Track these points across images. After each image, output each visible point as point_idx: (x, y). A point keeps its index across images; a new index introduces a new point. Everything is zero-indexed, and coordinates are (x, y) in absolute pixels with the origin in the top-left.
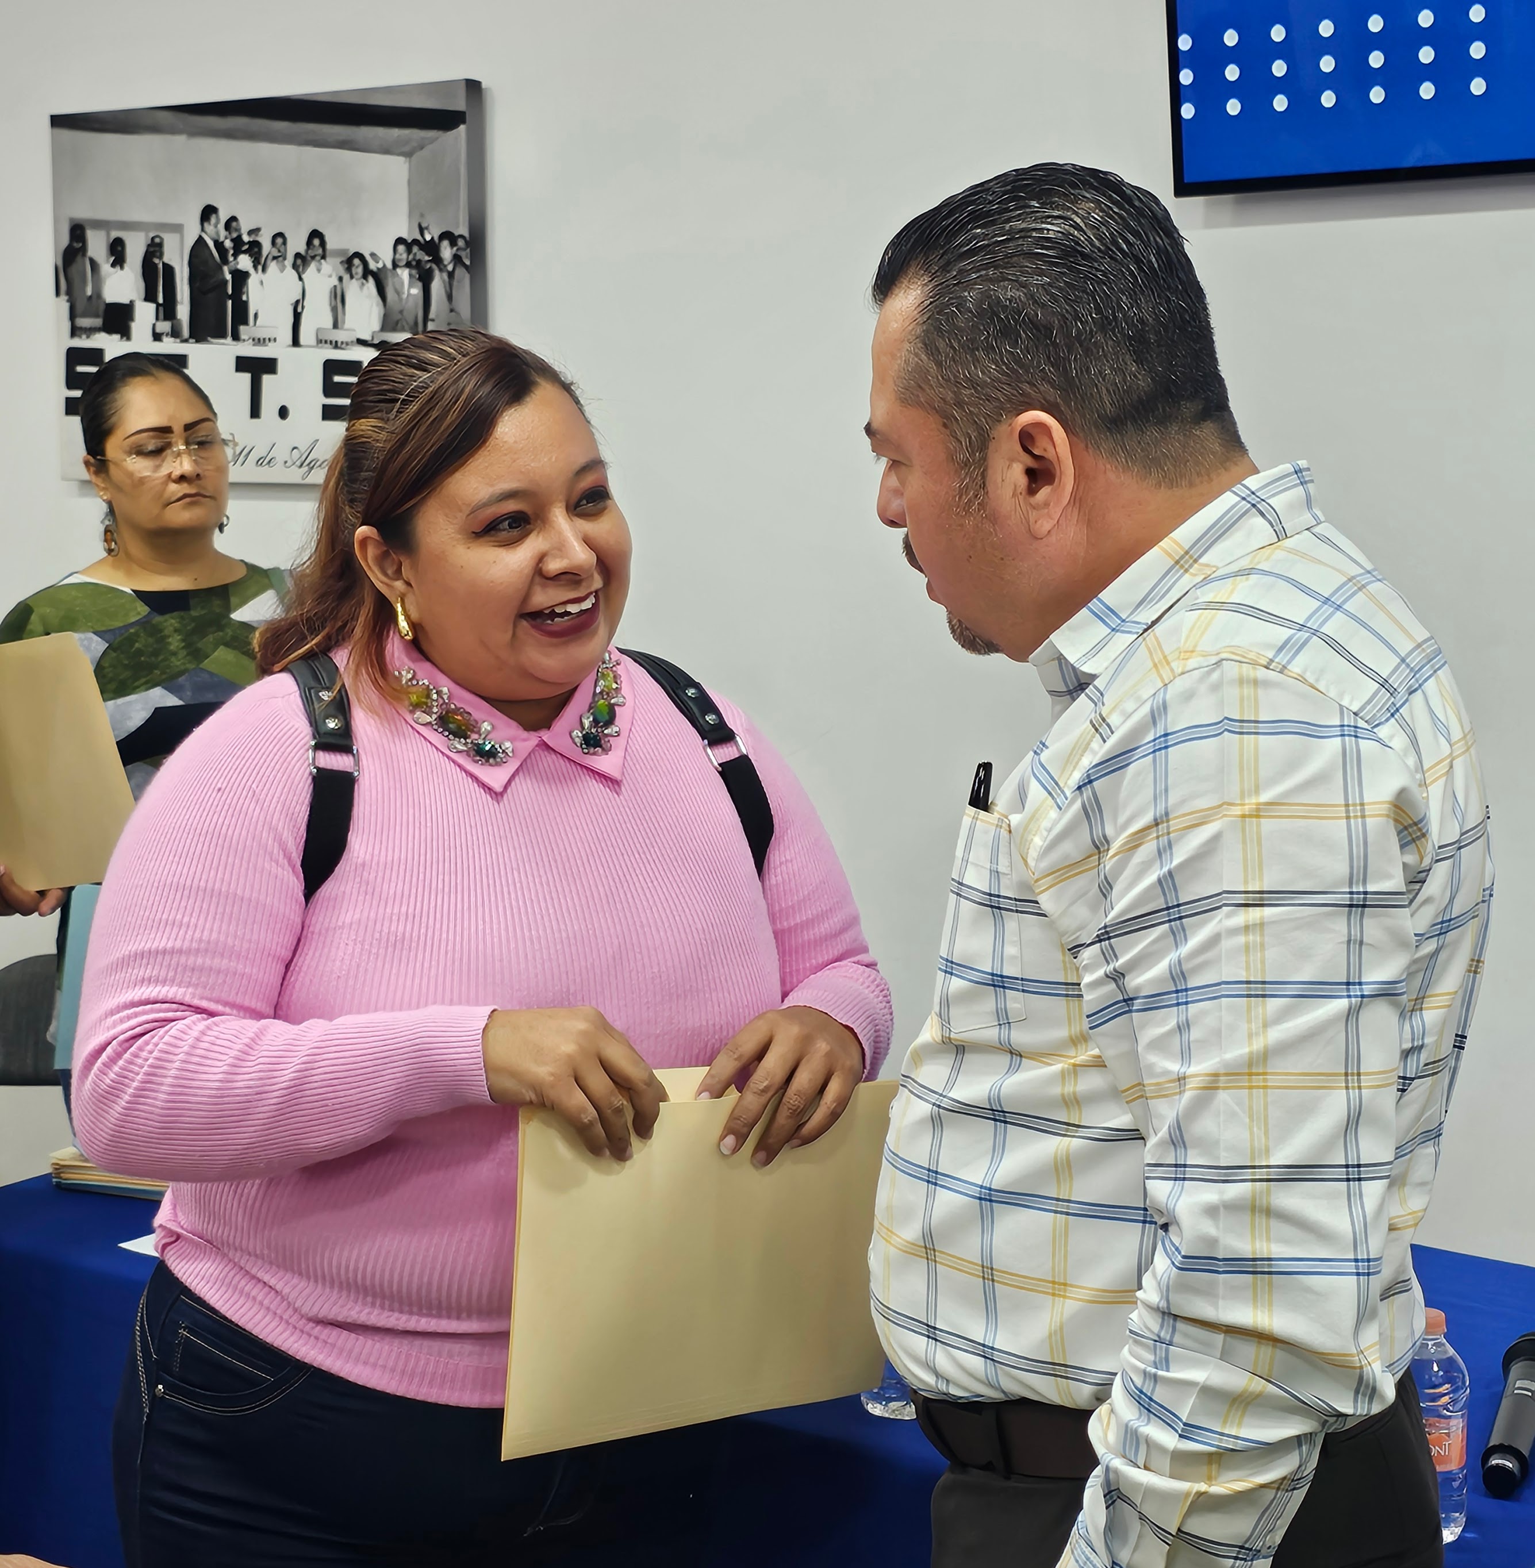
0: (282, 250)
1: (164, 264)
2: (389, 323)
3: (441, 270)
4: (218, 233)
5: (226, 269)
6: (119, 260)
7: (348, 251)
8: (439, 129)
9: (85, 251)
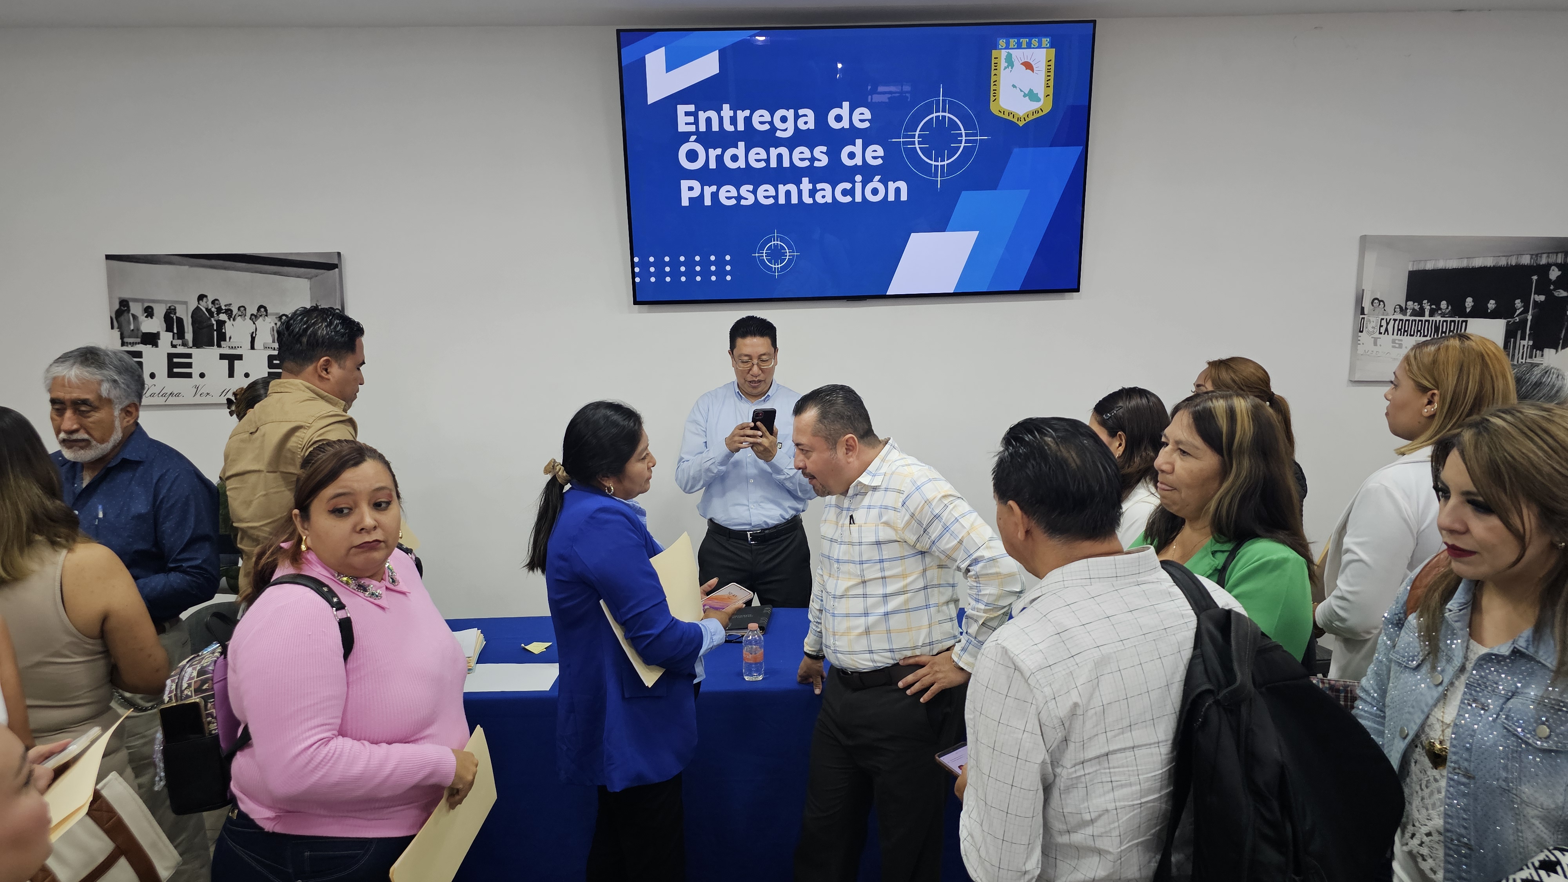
0: (244, 313)
4: (208, 306)
5: (212, 319)
6: (150, 315)
7: (279, 313)
8: (326, 270)
9: (129, 311)
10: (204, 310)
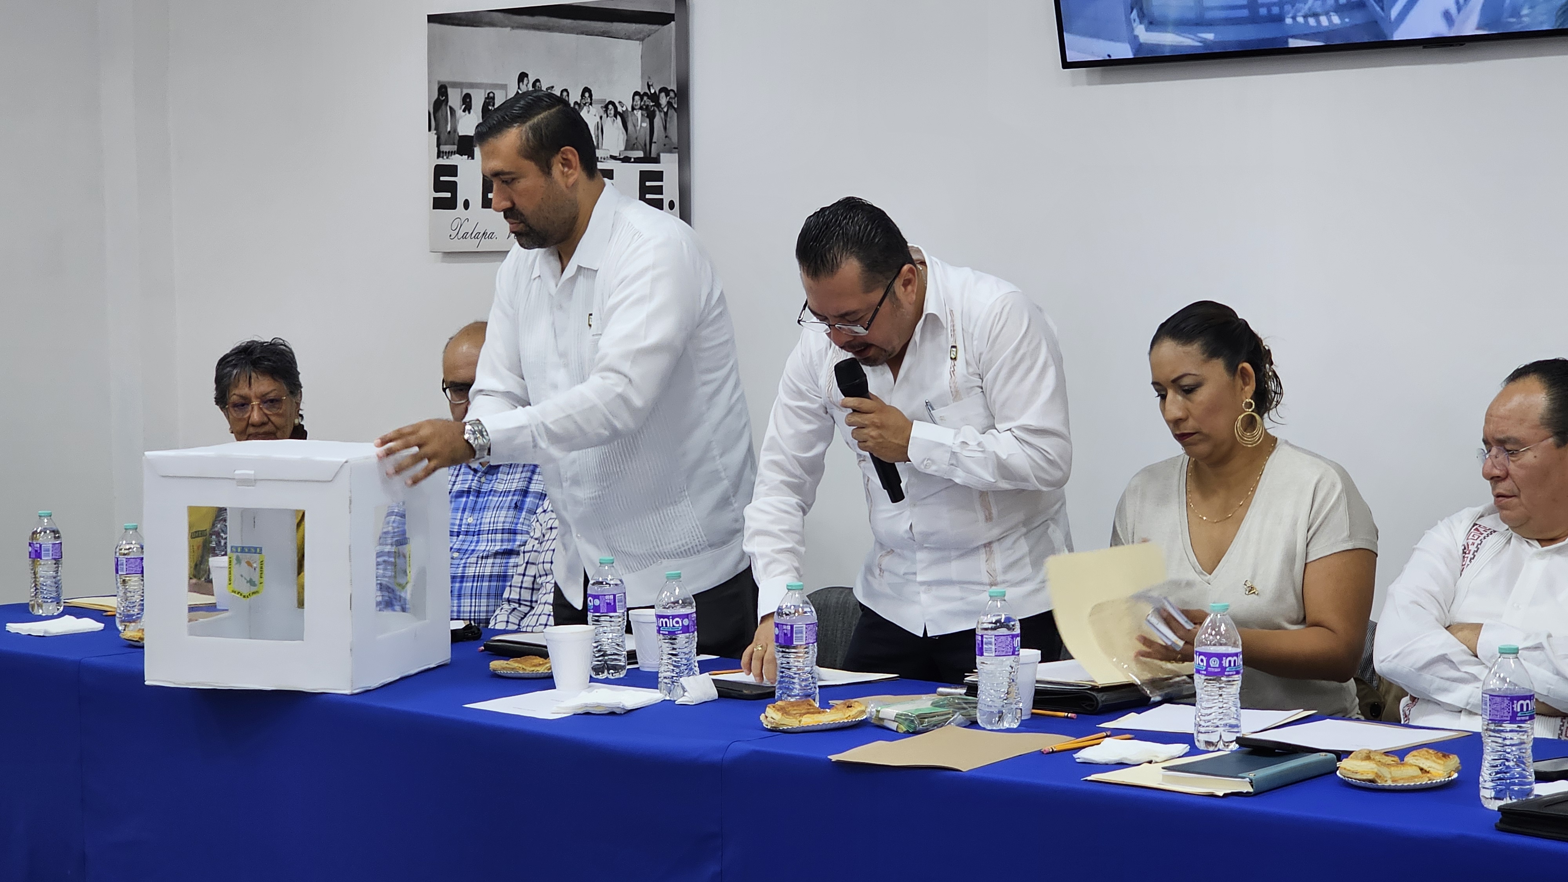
2: (630, 145)
3: (660, 111)
4: (528, 90)
6: (468, 108)
7: (605, 100)
8: (659, 24)
9: (447, 102)
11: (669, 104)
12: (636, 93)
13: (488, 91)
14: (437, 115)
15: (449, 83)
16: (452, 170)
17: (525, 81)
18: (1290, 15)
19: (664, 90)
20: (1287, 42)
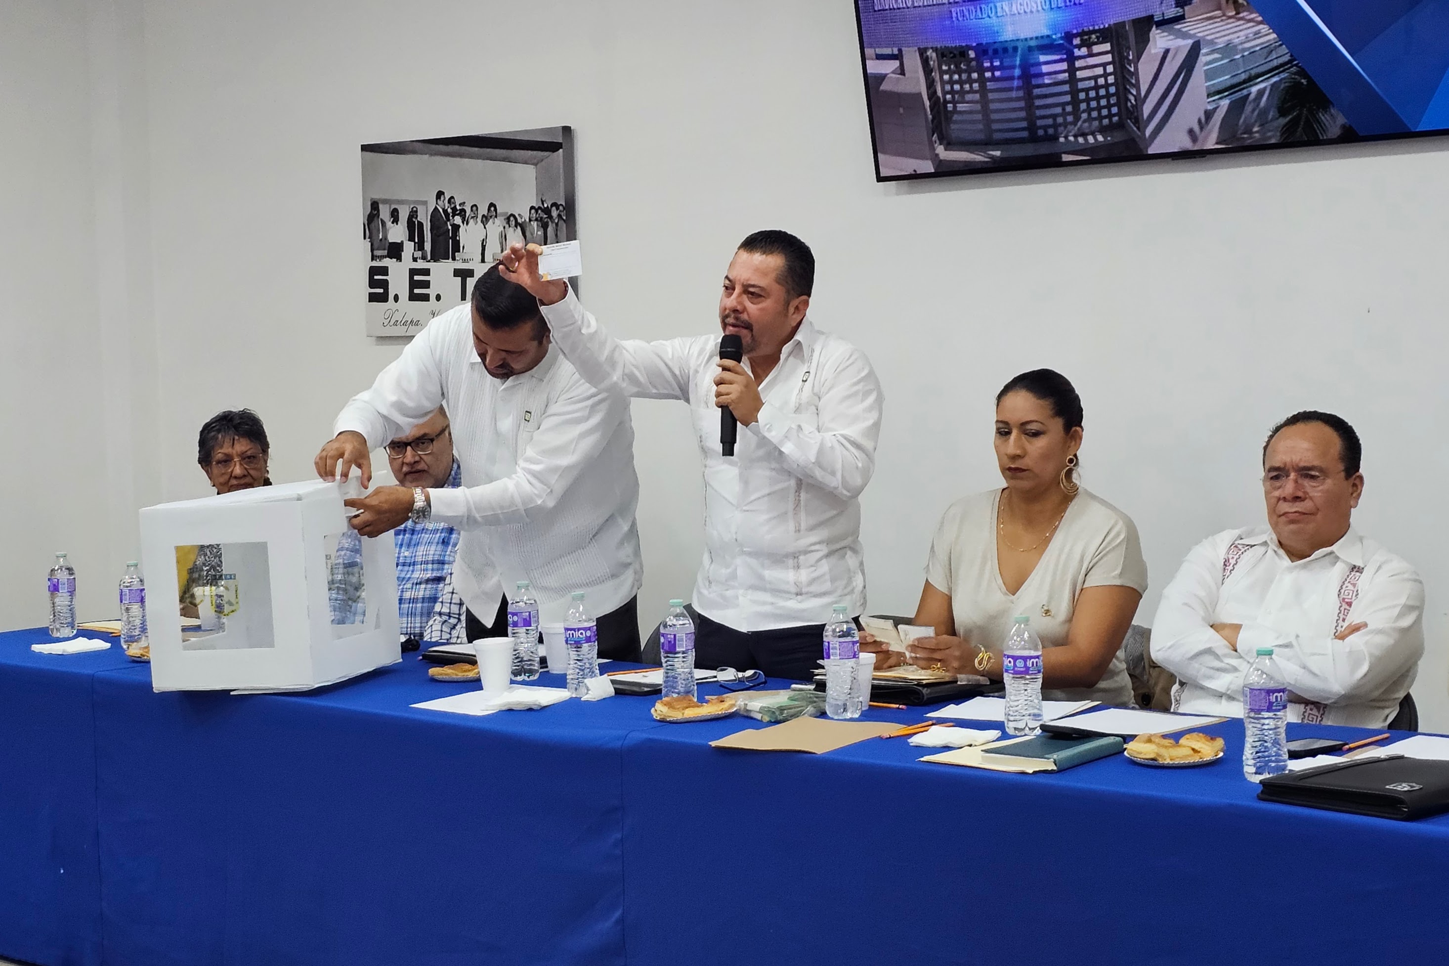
0: (476, 213)
1: (418, 221)
3: (552, 222)
4: (445, 205)
5: (448, 223)
6: (396, 220)
7: (507, 213)
8: (550, 151)
9: (379, 215)
10: (441, 210)
11: (559, 216)
12: (532, 208)
13: (412, 207)
14: (370, 226)
15: (379, 200)
16: (384, 271)
17: (442, 198)
18: (1063, 135)
19: (554, 204)
20: (1061, 158)
